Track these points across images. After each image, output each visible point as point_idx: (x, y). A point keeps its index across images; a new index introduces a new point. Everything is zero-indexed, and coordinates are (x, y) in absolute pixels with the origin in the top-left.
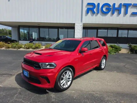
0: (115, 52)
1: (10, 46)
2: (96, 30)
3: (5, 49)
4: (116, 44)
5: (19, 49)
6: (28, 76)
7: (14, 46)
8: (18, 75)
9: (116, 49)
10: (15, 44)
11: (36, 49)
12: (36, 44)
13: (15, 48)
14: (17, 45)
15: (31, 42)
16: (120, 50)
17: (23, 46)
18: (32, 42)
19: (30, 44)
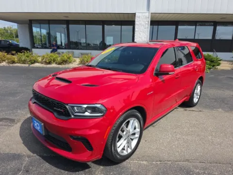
0: (210, 69)
1: (16, 59)
2: (175, 27)
3: (7, 65)
4: (211, 54)
5: (32, 65)
6: (43, 133)
7: (23, 58)
8: (26, 120)
9: (212, 61)
10: (24, 55)
11: (64, 64)
12: (63, 55)
13: (25, 64)
14: (28, 57)
15: (54, 51)
16: (219, 65)
17: (40, 59)
18: (57, 51)
19: (52, 54)
